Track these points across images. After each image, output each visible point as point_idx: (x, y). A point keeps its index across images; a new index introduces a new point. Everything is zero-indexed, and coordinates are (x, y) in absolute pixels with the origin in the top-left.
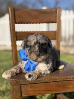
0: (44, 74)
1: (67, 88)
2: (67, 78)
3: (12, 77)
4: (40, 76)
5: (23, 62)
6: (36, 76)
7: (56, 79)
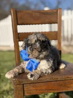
0: (46, 73)
1: (68, 87)
2: (68, 78)
3: (15, 77)
4: (42, 75)
5: (24, 62)
6: (38, 76)
7: (58, 79)
